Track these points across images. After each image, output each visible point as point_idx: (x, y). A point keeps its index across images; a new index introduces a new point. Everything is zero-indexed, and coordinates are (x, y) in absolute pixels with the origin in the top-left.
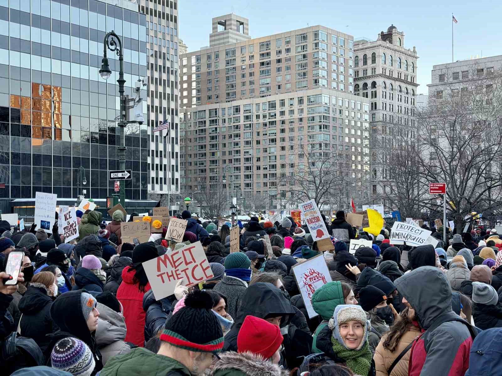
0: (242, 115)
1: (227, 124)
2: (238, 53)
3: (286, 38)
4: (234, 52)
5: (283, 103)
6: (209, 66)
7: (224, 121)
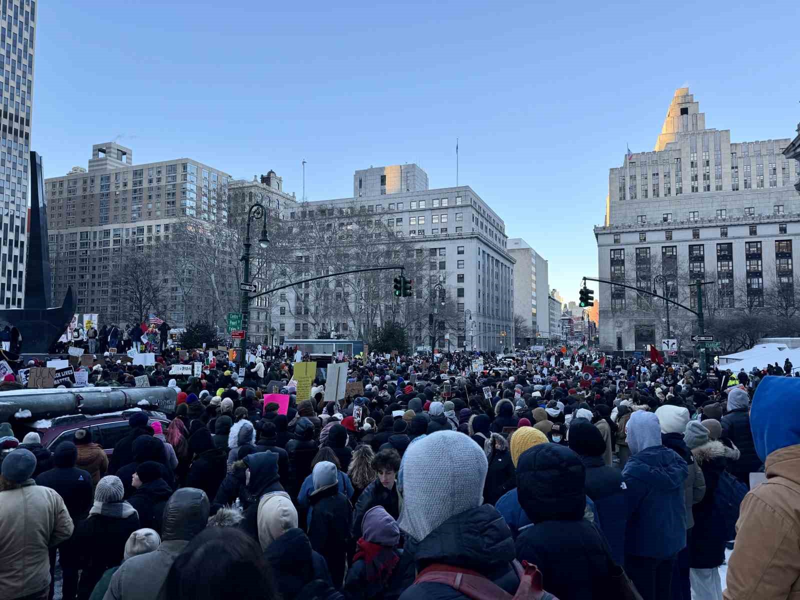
0: (111, 238)
1: (97, 248)
2: (113, 179)
3: (158, 168)
4: (108, 178)
5: (150, 229)
6: (85, 190)
7: (95, 244)
